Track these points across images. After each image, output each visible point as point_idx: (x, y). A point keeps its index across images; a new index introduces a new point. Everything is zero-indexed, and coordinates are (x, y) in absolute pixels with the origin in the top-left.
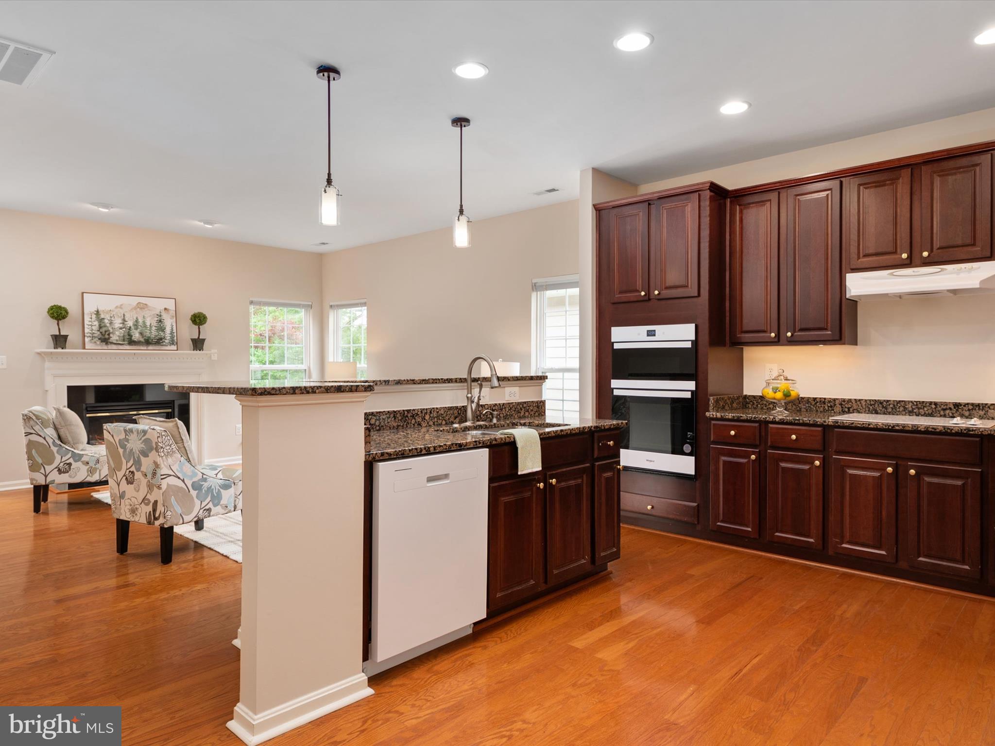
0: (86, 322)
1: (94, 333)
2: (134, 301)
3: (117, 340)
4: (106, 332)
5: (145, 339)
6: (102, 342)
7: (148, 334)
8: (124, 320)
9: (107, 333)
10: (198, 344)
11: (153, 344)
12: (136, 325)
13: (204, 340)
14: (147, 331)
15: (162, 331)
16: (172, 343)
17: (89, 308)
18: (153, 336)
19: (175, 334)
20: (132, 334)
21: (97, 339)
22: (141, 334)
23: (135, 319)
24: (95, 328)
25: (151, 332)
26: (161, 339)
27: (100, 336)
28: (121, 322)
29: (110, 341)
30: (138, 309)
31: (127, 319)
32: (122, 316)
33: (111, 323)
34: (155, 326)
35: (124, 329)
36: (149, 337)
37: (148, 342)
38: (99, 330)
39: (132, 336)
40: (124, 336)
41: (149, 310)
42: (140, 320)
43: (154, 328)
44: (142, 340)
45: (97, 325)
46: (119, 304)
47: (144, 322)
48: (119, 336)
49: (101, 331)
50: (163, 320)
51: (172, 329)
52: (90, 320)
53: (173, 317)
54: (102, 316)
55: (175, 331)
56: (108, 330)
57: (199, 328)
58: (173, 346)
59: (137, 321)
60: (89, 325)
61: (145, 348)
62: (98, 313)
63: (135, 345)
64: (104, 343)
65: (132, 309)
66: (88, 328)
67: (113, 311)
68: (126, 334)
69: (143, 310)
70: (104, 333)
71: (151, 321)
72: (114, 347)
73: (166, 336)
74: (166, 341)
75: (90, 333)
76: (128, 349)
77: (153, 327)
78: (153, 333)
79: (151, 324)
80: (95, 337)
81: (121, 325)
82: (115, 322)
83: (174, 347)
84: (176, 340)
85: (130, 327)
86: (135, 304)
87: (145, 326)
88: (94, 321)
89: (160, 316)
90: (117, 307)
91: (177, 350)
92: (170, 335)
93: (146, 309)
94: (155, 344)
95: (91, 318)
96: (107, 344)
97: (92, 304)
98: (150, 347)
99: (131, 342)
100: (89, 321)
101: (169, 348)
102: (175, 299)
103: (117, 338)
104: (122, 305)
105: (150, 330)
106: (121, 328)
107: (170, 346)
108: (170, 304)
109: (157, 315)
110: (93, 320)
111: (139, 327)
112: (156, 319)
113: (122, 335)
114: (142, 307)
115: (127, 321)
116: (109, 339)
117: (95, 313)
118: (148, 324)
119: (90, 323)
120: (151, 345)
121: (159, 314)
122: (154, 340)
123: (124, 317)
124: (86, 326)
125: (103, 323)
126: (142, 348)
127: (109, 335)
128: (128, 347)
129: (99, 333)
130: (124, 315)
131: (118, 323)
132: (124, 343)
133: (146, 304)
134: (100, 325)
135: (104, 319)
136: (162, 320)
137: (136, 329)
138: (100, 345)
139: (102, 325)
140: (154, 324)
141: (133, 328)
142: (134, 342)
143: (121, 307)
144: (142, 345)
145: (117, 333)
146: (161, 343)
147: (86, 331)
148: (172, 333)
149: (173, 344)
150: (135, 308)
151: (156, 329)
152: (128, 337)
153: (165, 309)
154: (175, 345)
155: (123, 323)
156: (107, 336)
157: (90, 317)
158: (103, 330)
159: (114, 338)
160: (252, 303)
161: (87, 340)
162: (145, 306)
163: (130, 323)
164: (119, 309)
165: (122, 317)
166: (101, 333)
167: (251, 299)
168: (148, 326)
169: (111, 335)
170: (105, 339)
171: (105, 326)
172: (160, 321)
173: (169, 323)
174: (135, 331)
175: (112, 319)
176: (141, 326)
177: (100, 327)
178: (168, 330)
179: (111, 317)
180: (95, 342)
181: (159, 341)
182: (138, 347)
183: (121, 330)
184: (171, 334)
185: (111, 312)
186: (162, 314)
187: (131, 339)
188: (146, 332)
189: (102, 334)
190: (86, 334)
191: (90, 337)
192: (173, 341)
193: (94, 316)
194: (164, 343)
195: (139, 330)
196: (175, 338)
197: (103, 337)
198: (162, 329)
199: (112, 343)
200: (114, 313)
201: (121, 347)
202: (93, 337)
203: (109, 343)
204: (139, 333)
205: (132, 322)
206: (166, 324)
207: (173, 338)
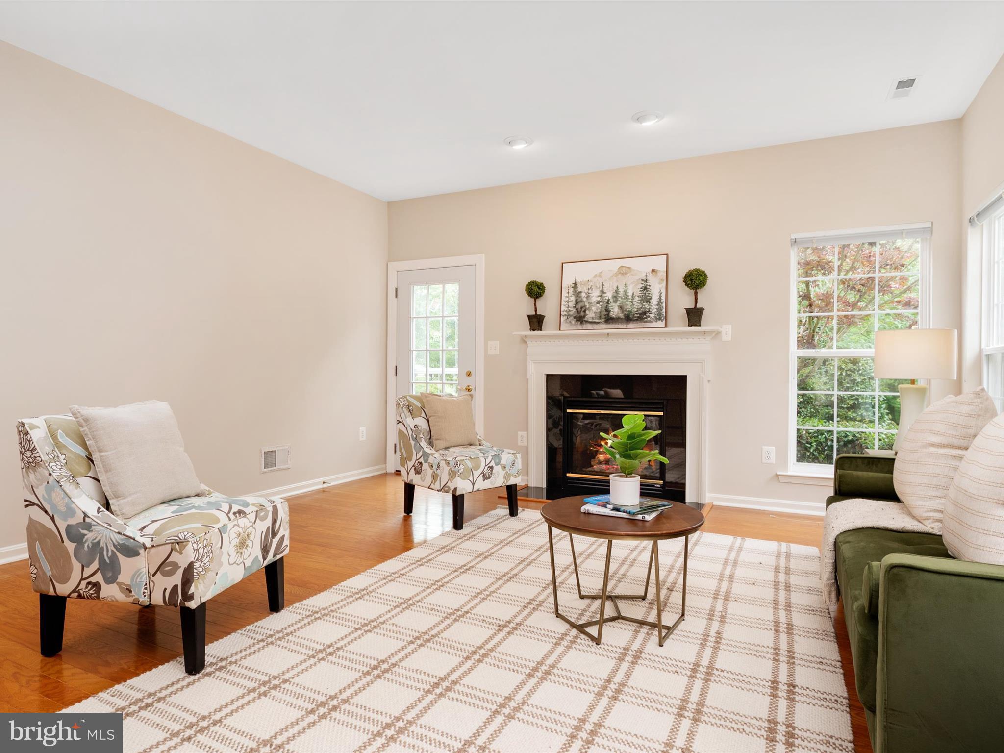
0: (564, 298)
1: (570, 311)
2: (615, 265)
3: (593, 318)
4: (582, 308)
5: (625, 315)
6: (577, 321)
7: (629, 308)
8: (603, 292)
9: (583, 310)
10: (694, 316)
11: (634, 320)
12: (615, 297)
13: (701, 310)
14: (628, 303)
15: (647, 302)
16: (659, 318)
17: (568, 282)
18: (636, 310)
19: (664, 305)
20: (610, 308)
21: (572, 318)
22: (621, 307)
23: (615, 289)
24: (572, 304)
25: (634, 305)
26: (645, 313)
27: (576, 314)
28: (599, 294)
29: (586, 319)
30: (620, 275)
31: (605, 290)
32: (601, 286)
33: (588, 297)
35: (602, 304)
36: (630, 312)
37: (628, 318)
38: (575, 307)
39: (610, 311)
40: (600, 312)
41: (632, 275)
42: (621, 290)
43: (637, 299)
44: (622, 315)
45: (574, 300)
46: (598, 273)
47: (625, 292)
48: (595, 312)
49: (577, 307)
50: (650, 286)
51: (660, 298)
52: (567, 295)
53: (662, 280)
54: (579, 289)
55: (663, 300)
56: (585, 306)
57: (696, 294)
58: (660, 321)
59: (617, 292)
60: (565, 301)
61: (624, 326)
62: (575, 285)
63: (613, 323)
64: (579, 323)
65: (612, 276)
66: (565, 305)
67: (591, 281)
68: (603, 309)
69: (626, 275)
70: (579, 310)
71: (634, 290)
72: (589, 326)
73: (652, 308)
74: (651, 315)
75: (566, 311)
76: (605, 329)
77: (637, 297)
78: (635, 306)
79: (633, 294)
80: (570, 316)
81: (599, 299)
82: (592, 295)
83: (661, 324)
84: (664, 314)
85: (609, 300)
86: (616, 269)
87: (626, 297)
88: (571, 296)
89: (646, 281)
90: (595, 276)
91: (666, 327)
92: (657, 307)
93: (629, 275)
94: (637, 320)
95: (568, 293)
96: (582, 323)
97: (572, 274)
98: (631, 325)
99: (609, 320)
100: (566, 297)
101: (654, 324)
102: (667, 255)
103: (593, 315)
104: (601, 272)
105: (632, 302)
106: (598, 303)
107: (656, 322)
108: (659, 263)
109: (642, 280)
110: (570, 294)
112: (641, 286)
113: (599, 311)
114: (624, 271)
115: (605, 293)
116: (584, 316)
117: (573, 285)
118: (630, 294)
119: (567, 299)
120: (631, 322)
121: (644, 279)
122: (636, 315)
123: (603, 287)
124: (563, 303)
125: (580, 297)
126: (621, 326)
127: (585, 311)
128: (604, 326)
129: (575, 310)
130: (603, 285)
131: (595, 296)
132: (600, 321)
133: (629, 268)
134: (576, 300)
135: (581, 292)
136: (648, 287)
137: (615, 302)
138: (575, 324)
139: (578, 301)
140: (638, 293)
141: (611, 300)
142: (612, 319)
143: (600, 275)
144: (621, 323)
145: (593, 309)
146: (645, 318)
147: (563, 308)
148: (659, 303)
149: (660, 319)
150: (616, 275)
151: (639, 300)
152: (606, 313)
153: (653, 271)
154: (662, 321)
155: (601, 296)
156: (582, 314)
157: (567, 291)
158: (579, 306)
159: (590, 315)
161: (563, 319)
162: (628, 270)
163: (609, 295)
164: (598, 278)
165: (601, 288)
166: (577, 309)
167: (793, 236)
168: (630, 297)
169: (587, 312)
170: (580, 318)
171: (582, 301)
172: (645, 288)
173: (656, 289)
174: (613, 304)
175: (590, 291)
176: (621, 298)
177: (577, 303)
178: (654, 301)
179: (588, 290)
180: (570, 322)
181: (642, 317)
182: (616, 326)
183: (598, 305)
184: (658, 305)
185: (589, 283)
186: (648, 278)
187: (608, 315)
188: (627, 305)
189: (578, 312)
190: (562, 313)
191: (565, 315)
192: (660, 314)
193: (571, 290)
194: (649, 319)
195: (618, 303)
196: (664, 310)
197: (579, 315)
198: (646, 299)
199: (587, 322)
200: (592, 284)
201: (596, 326)
202: (568, 316)
203: (584, 322)
204: (618, 306)
205: (612, 292)
206: (652, 291)
207: (661, 310)
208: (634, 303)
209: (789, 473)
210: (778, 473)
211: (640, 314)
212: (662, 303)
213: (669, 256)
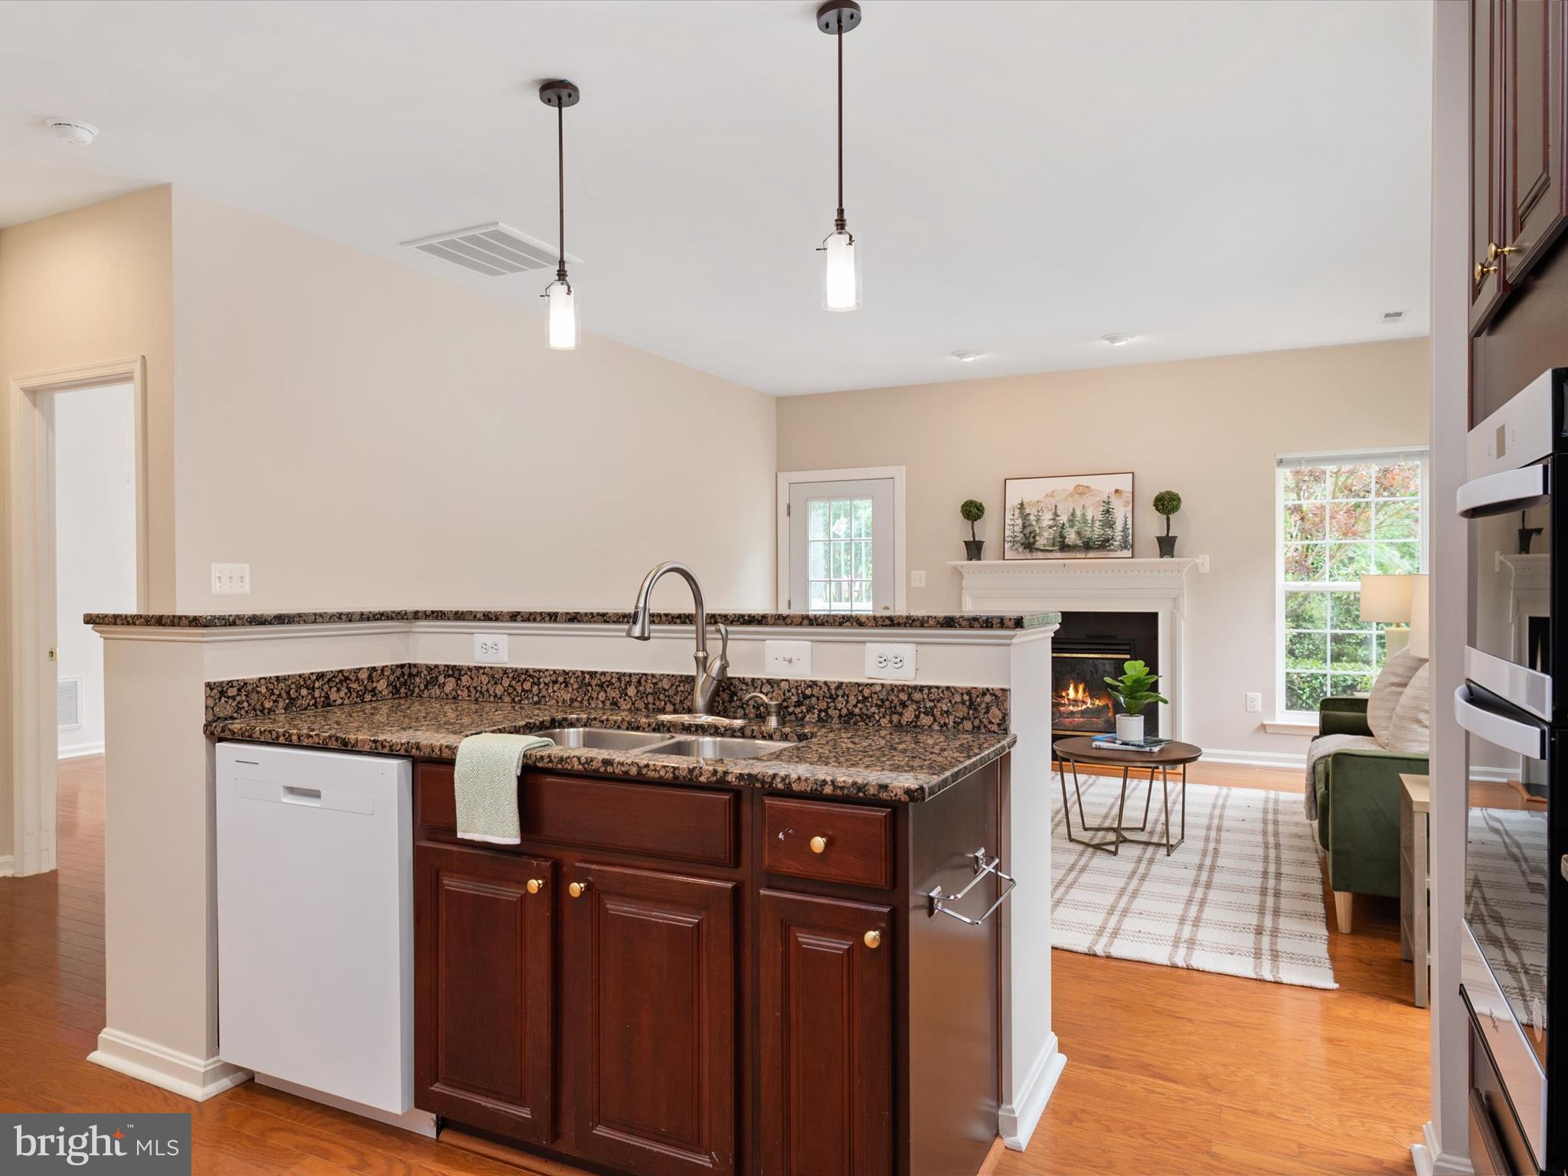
0: (1008, 521)
1: (1016, 536)
2: (1070, 484)
3: (1044, 545)
4: (1030, 533)
5: (1083, 542)
6: (1025, 548)
7: (1088, 534)
8: (1056, 515)
9: (1032, 535)
10: (1167, 545)
11: (1095, 549)
12: (1072, 521)
13: (1174, 539)
14: (1087, 528)
15: (1110, 528)
16: (1124, 545)
17: (1013, 501)
18: (1096, 536)
19: (1130, 531)
20: (1066, 534)
21: (1019, 545)
22: (1078, 533)
23: (1071, 511)
24: (1018, 529)
25: (1093, 531)
26: (1107, 540)
27: (1024, 540)
28: (1051, 517)
29: (1036, 546)
30: (1076, 495)
31: (1059, 512)
32: (1054, 507)
33: (1038, 520)
34: (1099, 520)
35: (1055, 528)
36: (1090, 539)
37: (1088, 546)
38: (1022, 532)
39: (1065, 538)
40: (1054, 538)
41: (1092, 495)
42: (1078, 513)
43: (1097, 524)
44: (1079, 543)
45: (1021, 524)
46: (1049, 491)
47: (1083, 515)
48: (1047, 539)
49: (1025, 532)
50: (1113, 509)
51: (1126, 524)
52: (1012, 517)
53: (1128, 502)
54: (1027, 511)
55: (1130, 526)
56: (1035, 531)
57: (1168, 519)
58: (1126, 551)
59: (1073, 514)
60: (1010, 525)
61: (1083, 556)
62: (1022, 506)
63: (1069, 551)
64: (1028, 550)
65: (1067, 497)
66: (1009, 530)
67: (1041, 502)
68: (1057, 535)
69: (1084, 496)
70: (1028, 535)
71: (1094, 512)
72: (1040, 555)
73: (1116, 534)
74: (1115, 543)
75: (1011, 537)
76: (1059, 560)
77: (1097, 522)
78: (1096, 532)
79: (1093, 518)
80: (1017, 542)
81: (1051, 523)
83: (1128, 553)
84: (1130, 541)
85: (1063, 524)
86: (1071, 488)
87: (1085, 521)
88: (1017, 519)
89: (1108, 503)
90: (1046, 496)
91: (1132, 557)
92: (1122, 534)
93: (1087, 495)
94: (1098, 548)
95: (1013, 515)
96: (1031, 551)
97: (1018, 492)
98: (1091, 554)
99: (1064, 547)
100: (1011, 519)
101: (1119, 554)
102: (1133, 473)
103: (1045, 542)
104: (1053, 492)
105: (1092, 527)
106: (1051, 527)
107: (1121, 551)
108: (1124, 483)
109: (1104, 502)
110: (1016, 517)
111: (1077, 523)
112: (1102, 509)
113: (1052, 537)
114: (1081, 491)
115: (1059, 516)
116: (1034, 543)
117: (1019, 506)
118: (1089, 518)
119: (1012, 522)
120: (1091, 551)
121: (1107, 500)
122: (1096, 543)
123: (1056, 509)
124: (1007, 527)
125: (1028, 520)
126: (1079, 555)
127: (1034, 537)
128: (1059, 555)
129: (1022, 535)
130: (1056, 506)
131: (1047, 519)
132: (1053, 548)
133: (1087, 487)
134: (1024, 524)
135: (1029, 514)
136: (1111, 510)
137: (1072, 527)
138: (1023, 552)
139: (1026, 525)
140: (1099, 516)
141: (1067, 525)
142: (1068, 546)
143: (1052, 495)
144: (1079, 551)
145: (1044, 534)
146: (1108, 546)
147: (1007, 533)
148: (1125, 529)
149: (1126, 547)
150: (1072, 495)
151: (1100, 525)
152: (1060, 540)
153: (1117, 491)
154: (1128, 550)
155: (1054, 519)
156: (1032, 540)
157: (1012, 513)
158: (1027, 531)
159: (1041, 542)
160: (1281, 462)
161: (1007, 546)
162: (1087, 489)
163: (1064, 519)
164: (1050, 498)
165: (1054, 510)
166: (1025, 535)
167: (1279, 457)
168: (1090, 521)
169: (1037, 538)
170: (1029, 545)
171: (1031, 525)
172: (1108, 511)
173: (1121, 513)
174: (1070, 530)
175: (1040, 514)
176: (1079, 522)
177: (1024, 527)
178: (1119, 526)
179: (1038, 511)
180: (1017, 550)
181: (1104, 544)
182: (1073, 555)
183: (1051, 530)
184: (1123, 531)
185: (1039, 504)
186: (1111, 500)
187: (1063, 542)
188: (1086, 530)
189: (1026, 537)
190: (1006, 539)
191: (1011, 541)
192: (1126, 542)
193: (1017, 512)
194: (1112, 547)
195: (1075, 528)
196: (1130, 538)
197: (1027, 541)
198: (1109, 524)
199: (1038, 549)
200: (1043, 505)
201: (1049, 555)
202: (1014, 542)
203: (1034, 550)
204: (1075, 532)
205: (1067, 515)
206: (1116, 515)
207: (1127, 537)
208: (1095, 528)
209: (1278, 722)
210: (1265, 722)
211: (1102, 541)
212: (1128, 529)
213: (1136, 476)
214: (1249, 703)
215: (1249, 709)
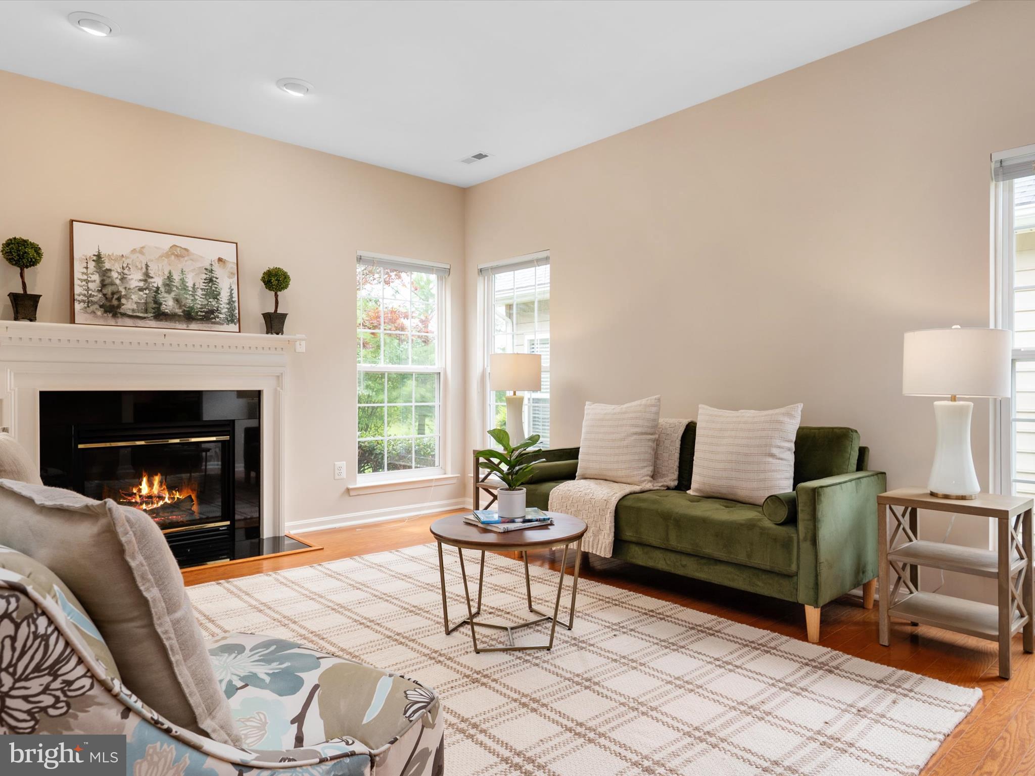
0: (77, 275)
1: (91, 296)
2: (165, 242)
3: (133, 310)
4: (113, 294)
5: (184, 311)
6: (106, 312)
7: (189, 302)
8: (147, 276)
9: (116, 296)
10: (274, 322)
11: (198, 320)
12: (168, 285)
13: (284, 316)
14: (188, 296)
15: (214, 298)
16: (231, 319)
18: (199, 306)
19: (236, 304)
20: (161, 300)
21: (97, 306)
22: (177, 301)
23: (167, 274)
24: (94, 286)
25: (195, 299)
26: (212, 312)
27: (103, 301)
28: (142, 278)
29: (122, 311)
30: (173, 257)
31: (152, 274)
32: (144, 267)
33: (123, 279)
34: (202, 289)
35: (147, 292)
36: (192, 308)
37: (189, 316)
38: (101, 291)
39: (161, 304)
40: (146, 303)
41: (192, 260)
42: (176, 277)
43: (199, 292)
44: (179, 311)
45: (98, 281)
46: (138, 246)
47: (182, 281)
48: (136, 303)
49: (105, 291)
50: (217, 278)
51: (231, 296)
52: (85, 270)
53: (232, 274)
54: (107, 266)
55: (235, 299)
56: (120, 292)
57: (276, 296)
58: (233, 325)
59: (170, 278)
60: (82, 280)
61: (184, 326)
62: (99, 259)
63: (166, 320)
64: (110, 315)
65: (161, 257)
66: (81, 286)
67: (127, 258)
68: (150, 300)
69: (182, 259)
70: (109, 296)
71: (194, 279)
72: (128, 321)
73: (221, 306)
74: (221, 316)
75: (84, 295)
76: (153, 328)
77: (199, 290)
78: (199, 301)
79: (194, 285)
80: (94, 303)
81: (142, 284)
82: (129, 277)
83: (235, 328)
84: (237, 315)
85: (158, 288)
86: (166, 247)
87: (185, 288)
88: (93, 274)
89: (211, 271)
90: (134, 251)
91: (240, 332)
92: (228, 306)
93: (186, 258)
94: (202, 320)
95: (87, 268)
96: (115, 315)
98: (193, 326)
99: (160, 315)
100: (83, 273)
101: (225, 327)
102: (236, 244)
103: (135, 306)
104: (143, 248)
105: (193, 296)
106: (141, 290)
107: (228, 324)
108: (227, 251)
109: (206, 269)
110: (90, 271)
111: (175, 289)
112: (204, 276)
113: (143, 301)
114: (178, 253)
115: (152, 278)
116: (119, 306)
117: (95, 258)
118: (190, 284)
119: (85, 277)
120: (194, 322)
121: (209, 267)
122: (199, 313)
123: (147, 269)
124: (77, 282)
125: (109, 277)
126: (178, 325)
127: (119, 299)
128: (153, 323)
129: (100, 295)
130: (147, 266)
131: (135, 279)
132: (146, 315)
133: (185, 249)
134: (102, 281)
135: (110, 270)
136: (214, 279)
137: (169, 292)
138: (102, 317)
139: (106, 282)
140: (201, 284)
141: (162, 289)
142: (165, 314)
143: (141, 251)
144: (179, 321)
145: (133, 297)
146: (213, 318)
147: (78, 290)
148: (230, 302)
149: (232, 321)
150: (167, 255)
151: (202, 295)
152: (154, 306)
153: (220, 260)
154: (235, 324)
155: (145, 281)
156: (115, 302)
157: (85, 265)
158: (108, 290)
159: (128, 306)
160: (360, 259)
161: (78, 307)
162: (186, 253)
163: (158, 281)
164: (138, 255)
165: (144, 270)
166: (105, 295)
167: (360, 253)
168: (190, 289)
169: (123, 301)
170: (112, 307)
171: (112, 284)
172: (211, 280)
173: (225, 284)
174: (166, 295)
175: (126, 271)
176: (177, 288)
177: (103, 285)
178: (224, 297)
179: (123, 268)
180: (94, 312)
181: (208, 316)
182: (172, 325)
183: (141, 293)
184: (229, 304)
185: (124, 259)
186: (214, 268)
187: (159, 308)
188: (187, 298)
189: (106, 298)
190: (76, 297)
191: (84, 301)
192: (232, 315)
193: (92, 265)
194: (217, 320)
195: (173, 294)
196: (237, 311)
197: (108, 304)
198: (212, 293)
199: (124, 315)
200: (129, 261)
201: (140, 323)
202: (89, 303)
203: (119, 315)
204: (174, 299)
205: (162, 278)
206: (220, 286)
207: (234, 311)
208: (197, 297)
209: (358, 485)
211: (206, 312)
212: (234, 302)
213: (238, 245)
214: (337, 472)
215: (337, 477)
